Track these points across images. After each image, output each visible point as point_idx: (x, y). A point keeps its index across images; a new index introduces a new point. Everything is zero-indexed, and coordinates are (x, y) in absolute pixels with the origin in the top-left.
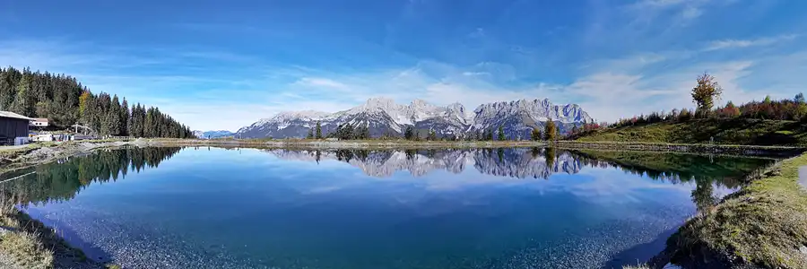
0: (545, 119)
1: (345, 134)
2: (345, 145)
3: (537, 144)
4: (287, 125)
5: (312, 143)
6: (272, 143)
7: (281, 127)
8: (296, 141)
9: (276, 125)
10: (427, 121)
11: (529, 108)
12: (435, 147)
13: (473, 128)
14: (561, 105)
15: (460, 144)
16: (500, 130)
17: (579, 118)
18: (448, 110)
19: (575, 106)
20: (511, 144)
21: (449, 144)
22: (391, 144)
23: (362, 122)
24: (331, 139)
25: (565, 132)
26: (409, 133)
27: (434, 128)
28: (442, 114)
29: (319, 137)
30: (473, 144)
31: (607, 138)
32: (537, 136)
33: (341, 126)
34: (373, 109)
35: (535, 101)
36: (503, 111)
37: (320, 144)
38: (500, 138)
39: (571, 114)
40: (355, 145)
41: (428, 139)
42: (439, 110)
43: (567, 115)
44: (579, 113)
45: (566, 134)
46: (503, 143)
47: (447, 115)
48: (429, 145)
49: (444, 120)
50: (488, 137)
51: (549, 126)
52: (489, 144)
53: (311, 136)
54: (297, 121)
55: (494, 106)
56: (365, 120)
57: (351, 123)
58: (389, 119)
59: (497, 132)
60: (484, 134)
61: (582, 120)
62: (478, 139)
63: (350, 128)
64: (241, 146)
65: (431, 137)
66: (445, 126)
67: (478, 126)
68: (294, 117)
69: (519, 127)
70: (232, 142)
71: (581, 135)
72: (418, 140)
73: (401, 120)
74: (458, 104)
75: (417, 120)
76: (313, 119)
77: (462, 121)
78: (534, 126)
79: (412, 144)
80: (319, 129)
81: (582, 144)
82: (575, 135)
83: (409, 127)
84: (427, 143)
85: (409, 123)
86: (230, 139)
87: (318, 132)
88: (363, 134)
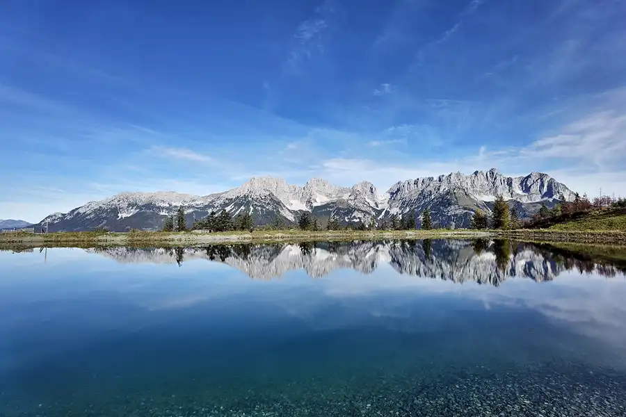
0: (491, 198)
1: (219, 223)
2: (219, 238)
3: (481, 234)
4: (133, 211)
5: (171, 237)
6: (108, 238)
7: (123, 215)
8: (148, 235)
9: (115, 211)
10: (327, 206)
11: (467, 184)
12: (337, 239)
13: (387, 213)
14: (516, 176)
15: (371, 235)
16: (425, 214)
17: (550, 193)
18: (354, 193)
19: (542, 176)
20: (442, 234)
21: (356, 234)
22: (280, 235)
23: (243, 208)
24: (200, 231)
25: (525, 216)
26: (304, 221)
27: (337, 214)
28: (346, 197)
29: (182, 228)
30: (388, 234)
31: (611, 225)
32: (480, 222)
33: (213, 213)
34: (259, 191)
35: (476, 173)
36: (429, 189)
37: (183, 238)
38: (426, 225)
39: (535, 188)
40: (234, 238)
41: (328, 228)
42: (342, 191)
43: (527, 189)
44: (550, 187)
45: (527, 220)
46: (429, 232)
47: (352, 198)
48: (330, 235)
49: (348, 204)
50: (409, 223)
51: (498, 207)
52: (410, 234)
53: (169, 228)
54: (149, 206)
55: (416, 183)
56: (248, 204)
57: (228, 209)
58: (279, 203)
59: (421, 218)
60: (402, 221)
61: (556, 197)
62: (395, 227)
63: (226, 216)
64: (48, 244)
65: (334, 226)
66: (350, 211)
67: (394, 211)
68: (143, 200)
69: (453, 210)
70: (28, 238)
71: (555, 220)
72: (315, 230)
73: (294, 205)
74: (365, 184)
75: (315, 205)
76: (174, 204)
77: (373, 205)
78: (475, 208)
79: (308, 235)
80: (181, 218)
81: (557, 234)
82: (544, 220)
83: (305, 213)
84: (327, 234)
85: (304, 208)
86: (25, 234)
87: (181, 222)
88: (244, 224)
